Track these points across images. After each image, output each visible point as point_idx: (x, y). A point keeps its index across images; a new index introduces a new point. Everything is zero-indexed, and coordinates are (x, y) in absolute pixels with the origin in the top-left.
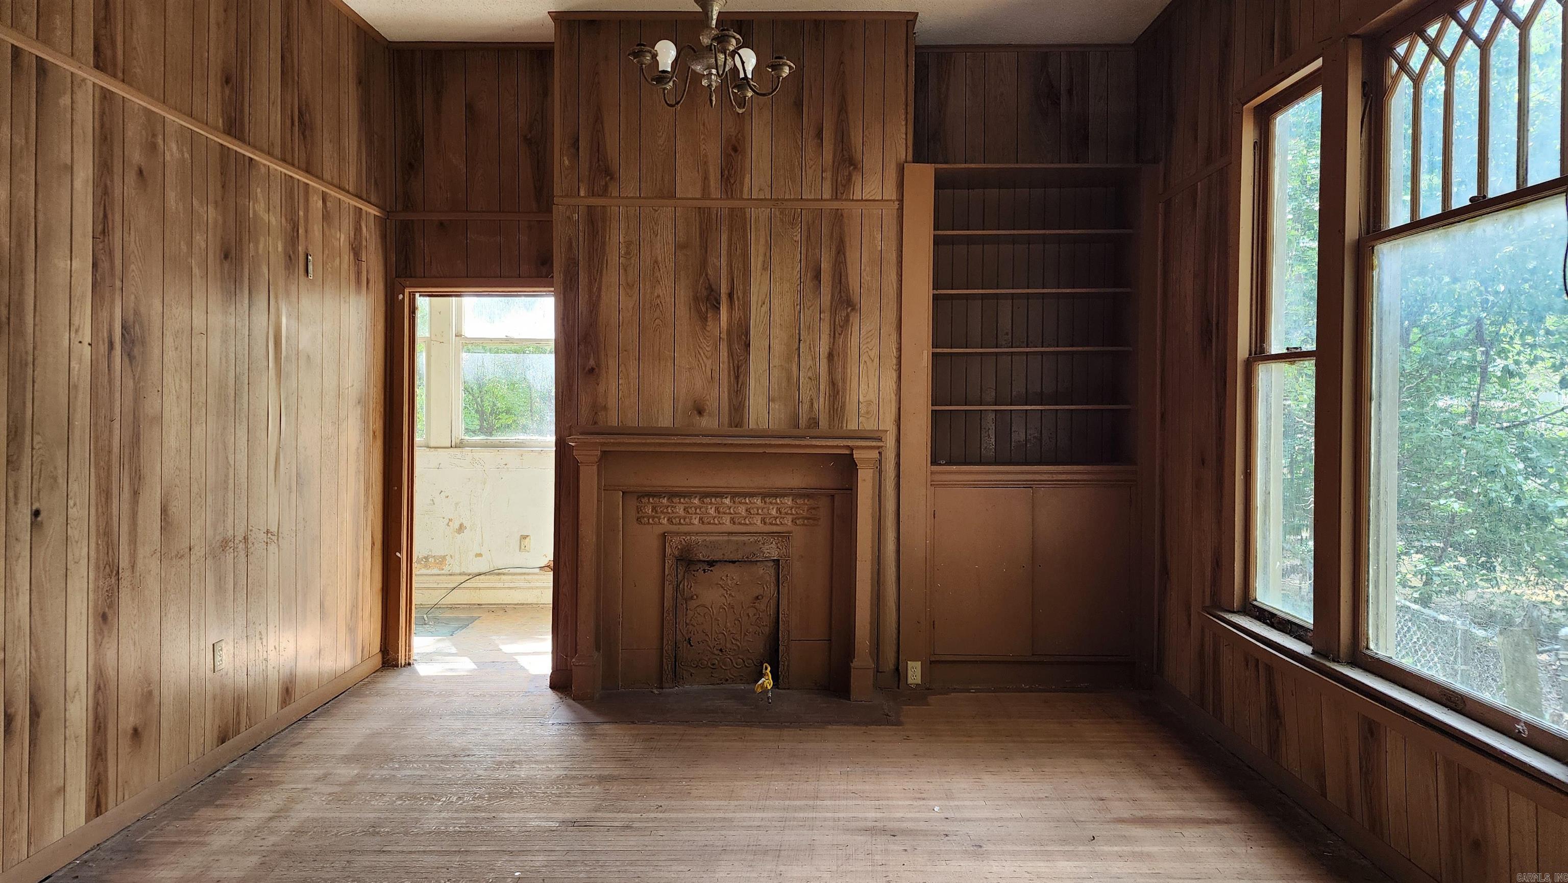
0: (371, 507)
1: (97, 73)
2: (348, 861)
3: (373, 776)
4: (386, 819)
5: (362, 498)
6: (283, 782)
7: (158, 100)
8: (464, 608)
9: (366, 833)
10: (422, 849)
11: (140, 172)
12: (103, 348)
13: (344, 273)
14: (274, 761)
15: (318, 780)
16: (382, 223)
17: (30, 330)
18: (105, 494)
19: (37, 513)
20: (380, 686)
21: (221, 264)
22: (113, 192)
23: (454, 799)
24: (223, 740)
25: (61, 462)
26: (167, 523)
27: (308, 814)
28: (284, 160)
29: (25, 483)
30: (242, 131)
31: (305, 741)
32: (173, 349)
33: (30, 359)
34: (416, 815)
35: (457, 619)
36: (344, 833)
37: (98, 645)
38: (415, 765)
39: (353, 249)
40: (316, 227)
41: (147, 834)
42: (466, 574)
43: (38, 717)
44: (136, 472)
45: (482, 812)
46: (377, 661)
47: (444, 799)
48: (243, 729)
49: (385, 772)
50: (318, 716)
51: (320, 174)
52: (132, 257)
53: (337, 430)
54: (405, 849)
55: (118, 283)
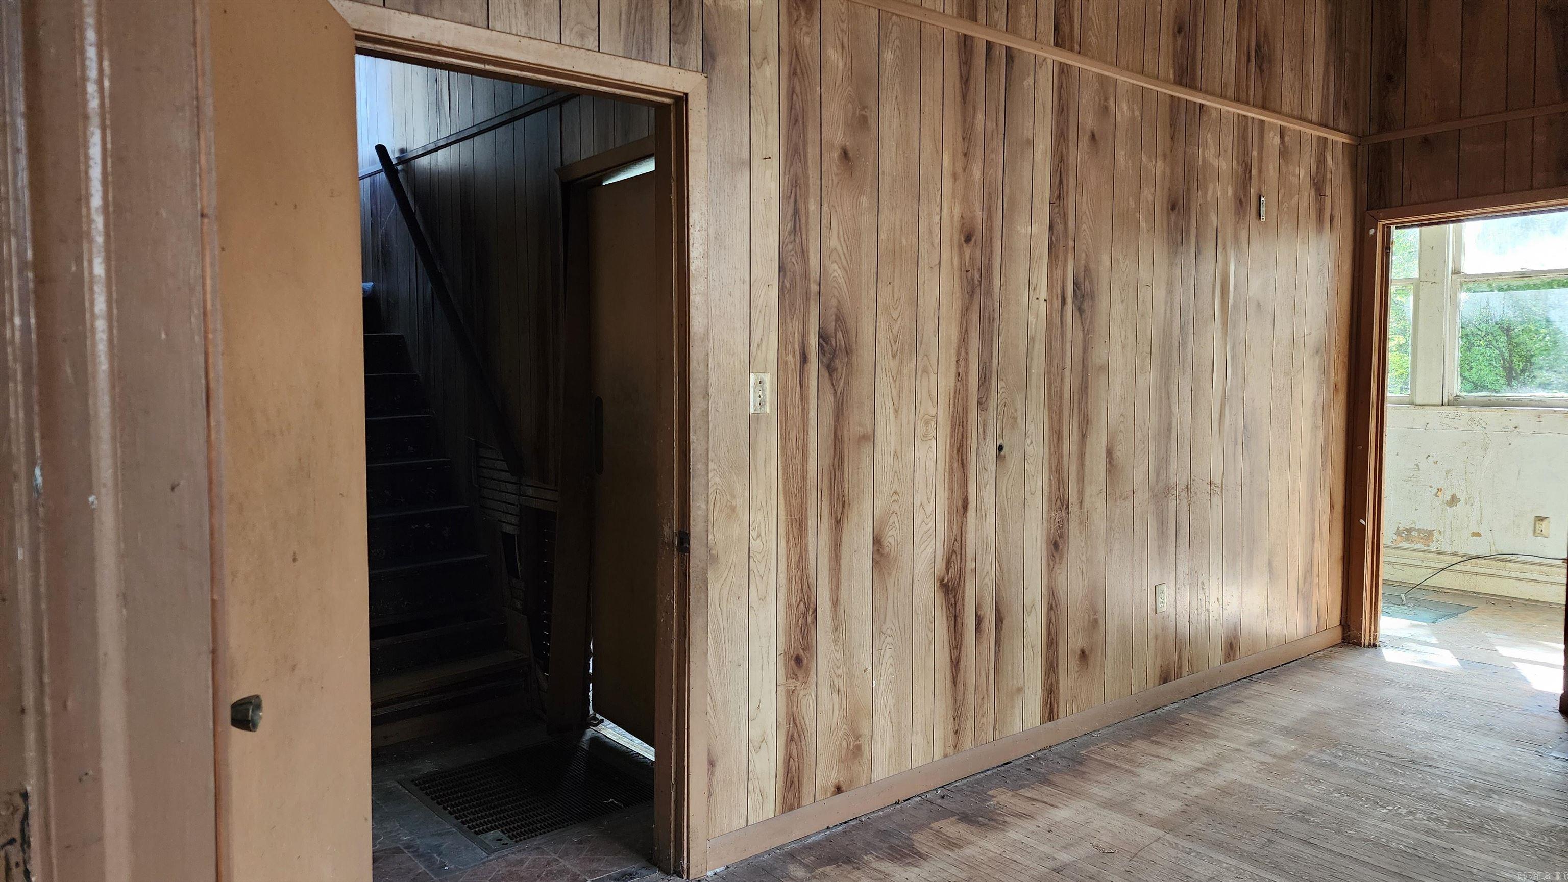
0: (1329, 466)
1: (1057, 50)
2: (1269, 840)
3: (1312, 757)
4: (1318, 808)
5: (1319, 455)
6: (1217, 737)
7: (1111, 64)
8: (1455, 594)
9: (1293, 816)
10: (1355, 855)
11: (1093, 137)
12: (1057, 304)
13: (1302, 211)
14: (1215, 713)
15: (1252, 744)
16: (1352, 152)
17: (997, 290)
18: (1057, 435)
19: (1000, 448)
20: (1336, 663)
21: (1169, 215)
22: (1068, 159)
23: (1404, 811)
24: (1165, 679)
25: (1020, 405)
26: (1112, 465)
27: (1236, 777)
28: (1237, 100)
29: (991, 422)
30: (1193, 79)
31: (1246, 701)
32: (1120, 301)
33: (997, 315)
34: (1353, 815)
35: (1446, 605)
36: (1269, 809)
37: (1051, 570)
38: (1362, 759)
39: (1315, 184)
40: (1271, 167)
41: (1090, 749)
42: (1458, 555)
43: (1002, 622)
44: (1084, 417)
45: (1437, 837)
46: (1336, 635)
47: (1391, 808)
48: (1185, 674)
49: (1326, 757)
50: (1264, 678)
51: (1278, 109)
52: (1084, 217)
53: (1290, 381)
54: (1334, 849)
55: (1071, 243)
